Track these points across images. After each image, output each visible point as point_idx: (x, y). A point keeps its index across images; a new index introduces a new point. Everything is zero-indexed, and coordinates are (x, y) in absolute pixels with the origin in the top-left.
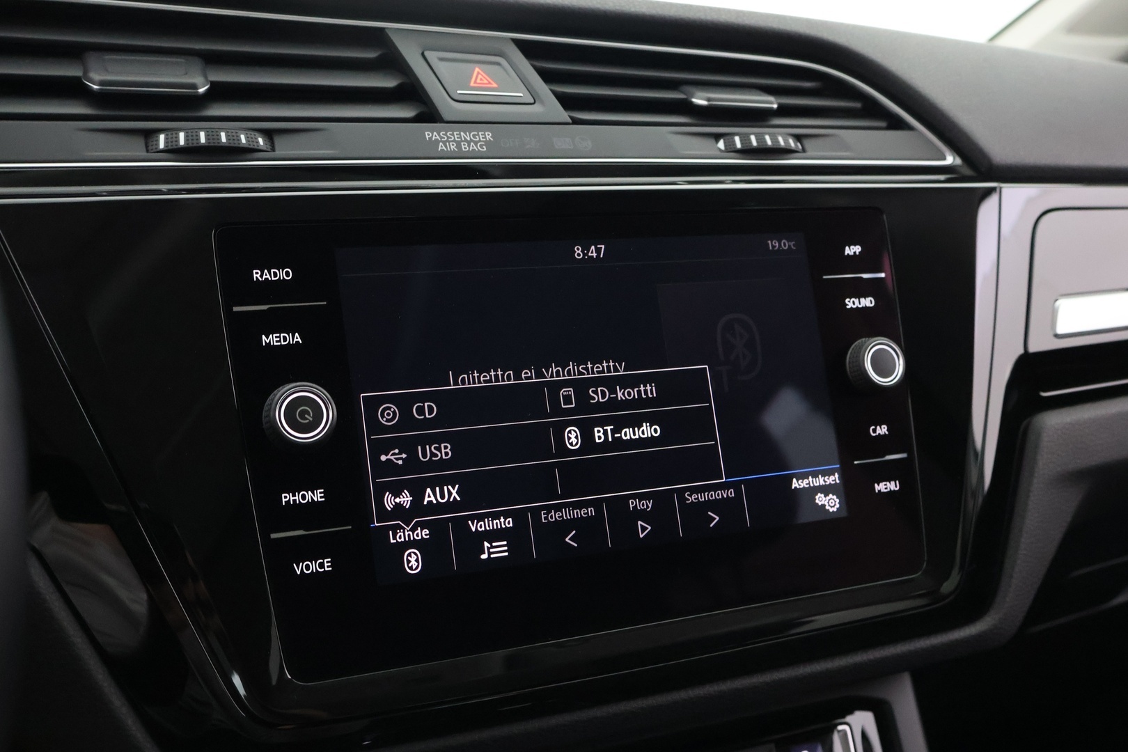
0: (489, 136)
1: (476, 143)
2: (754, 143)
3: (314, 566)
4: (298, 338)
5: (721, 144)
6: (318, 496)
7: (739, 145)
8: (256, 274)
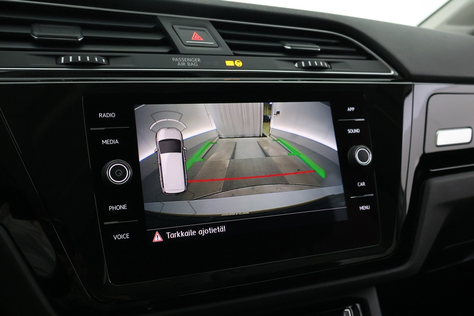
0: (199, 60)
1: (193, 63)
2: (310, 64)
3: (122, 237)
4: (117, 142)
5: (296, 65)
6: (124, 207)
7: (304, 65)
8: (100, 115)
